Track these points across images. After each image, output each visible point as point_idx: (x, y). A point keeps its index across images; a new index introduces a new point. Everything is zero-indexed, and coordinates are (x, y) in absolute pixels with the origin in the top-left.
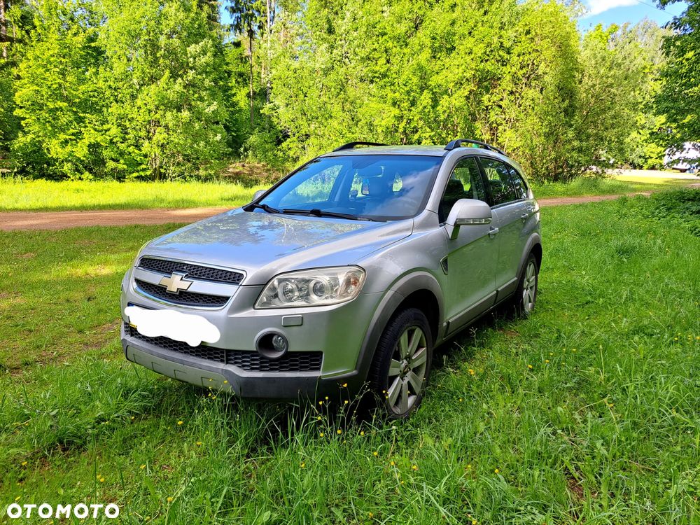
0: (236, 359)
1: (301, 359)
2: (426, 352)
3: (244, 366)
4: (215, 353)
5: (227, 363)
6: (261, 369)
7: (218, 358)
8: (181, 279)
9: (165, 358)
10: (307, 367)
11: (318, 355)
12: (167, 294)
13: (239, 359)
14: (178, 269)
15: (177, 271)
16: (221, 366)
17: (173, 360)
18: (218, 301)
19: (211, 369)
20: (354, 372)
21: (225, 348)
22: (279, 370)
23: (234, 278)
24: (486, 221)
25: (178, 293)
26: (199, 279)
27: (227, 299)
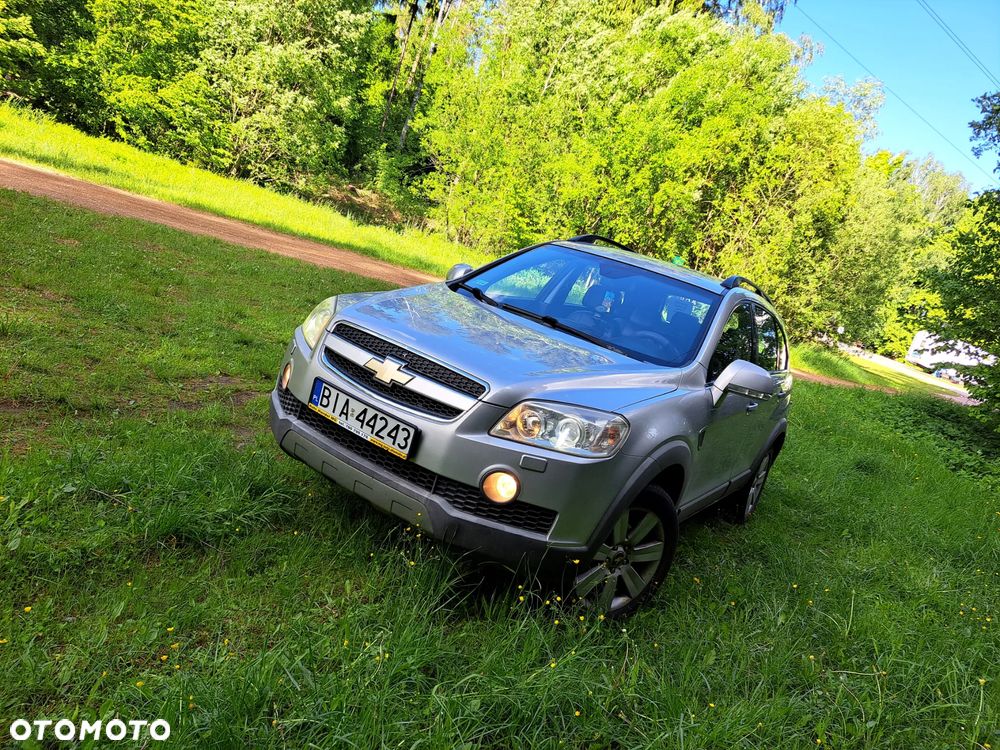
0: (447, 490)
1: (529, 513)
2: (662, 547)
3: (455, 502)
4: (421, 475)
5: (434, 493)
6: (475, 512)
7: (423, 482)
8: (399, 369)
9: (349, 462)
10: (532, 526)
11: (550, 515)
12: (373, 381)
13: (452, 491)
14: (393, 353)
15: (392, 355)
16: (426, 494)
17: (359, 467)
18: (443, 412)
19: (410, 494)
20: (584, 548)
21: (439, 472)
22: (499, 520)
23: (472, 389)
24: (764, 396)
25: (390, 386)
26: (423, 375)
27: (458, 412)
